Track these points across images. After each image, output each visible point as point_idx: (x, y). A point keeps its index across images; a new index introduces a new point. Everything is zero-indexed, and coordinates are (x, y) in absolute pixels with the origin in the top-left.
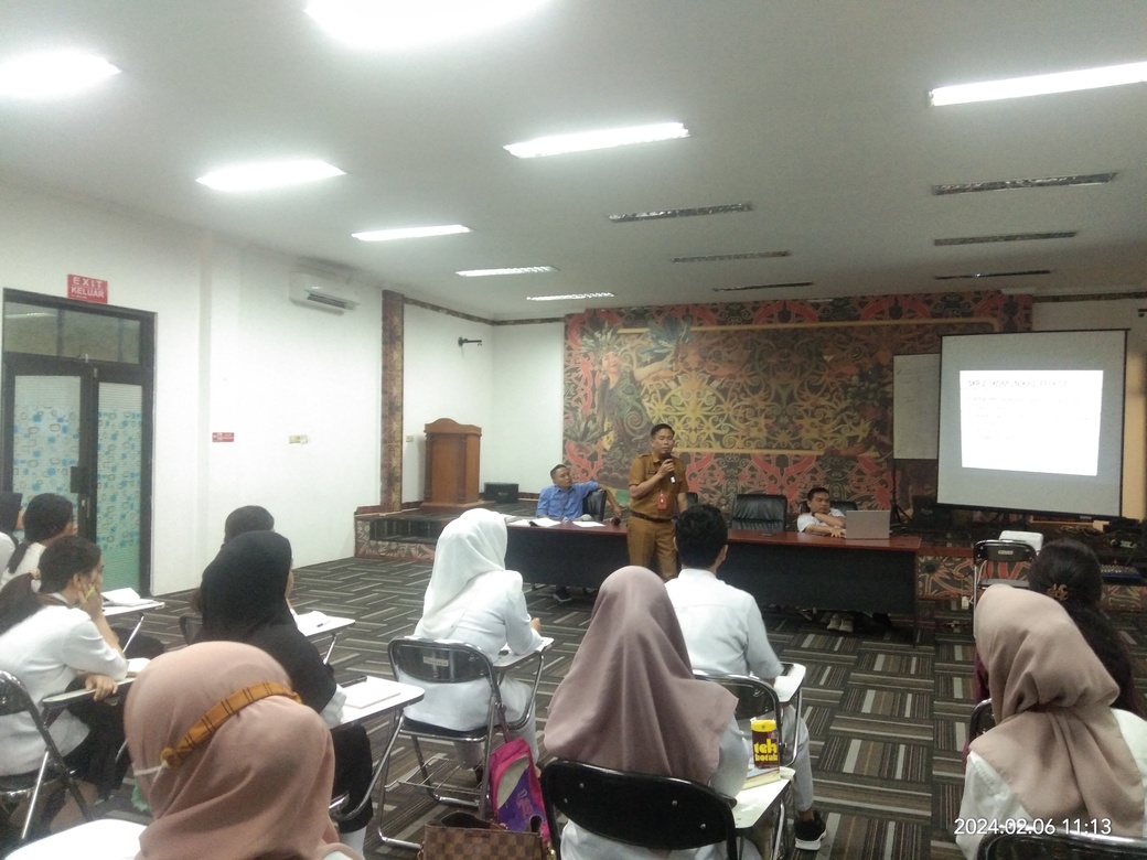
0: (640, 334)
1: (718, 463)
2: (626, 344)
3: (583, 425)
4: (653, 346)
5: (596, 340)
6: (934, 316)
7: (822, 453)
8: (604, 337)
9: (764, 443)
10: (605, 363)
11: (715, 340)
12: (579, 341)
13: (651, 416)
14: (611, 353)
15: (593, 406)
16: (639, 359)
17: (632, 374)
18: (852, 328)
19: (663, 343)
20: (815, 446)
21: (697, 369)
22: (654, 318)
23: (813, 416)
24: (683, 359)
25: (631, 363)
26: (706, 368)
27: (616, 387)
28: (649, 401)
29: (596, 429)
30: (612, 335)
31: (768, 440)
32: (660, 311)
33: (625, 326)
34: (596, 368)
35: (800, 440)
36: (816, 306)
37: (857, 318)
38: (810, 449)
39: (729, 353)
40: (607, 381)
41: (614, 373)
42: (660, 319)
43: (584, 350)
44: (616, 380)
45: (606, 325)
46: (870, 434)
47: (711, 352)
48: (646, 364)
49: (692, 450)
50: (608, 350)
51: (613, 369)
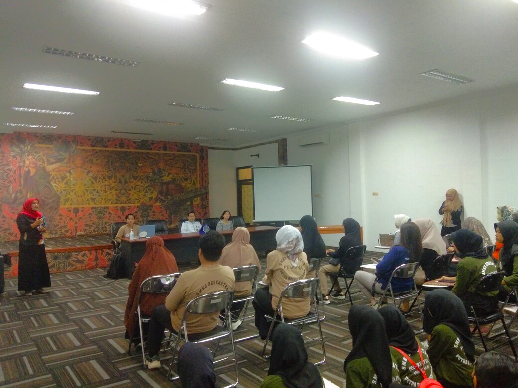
0: (48, 148)
1: (93, 212)
2: (40, 152)
3: (14, 196)
4: (56, 154)
5: (21, 149)
6: (178, 151)
7: (139, 205)
8: (26, 148)
9: (115, 202)
10: (27, 162)
11: (89, 154)
12: (10, 149)
13: (56, 190)
14: (31, 157)
15: (20, 185)
16: (48, 161)
17: (44, 168)
18: (149, 153)
19: (62, 153)
20: (136, 202)
21: (81, 167)
22: (56, 140)
23: (135, 189)
24: (73, 162)
25: (44, 162)
26: (85, 167)
27: (35, 174)
28: (55, 182)
29: (22, 198)
30: (31, 147)
31: (116, 200)
32: (60, 137)
33: (39, 143)
34: (22, 164)
35: (130, 200)
36: (135, 142)
37: (151, 149)
38: (134, 203)
39: (97, 160)
40: (29, 172)
41: (33, 167)
42: (60, 141)
43: (13, 154)
44: (34, 172)
45: (27, 141)
46: (157, 196)
47: (88, 159)
48: (52, 163)
49: (80, 207)
50: (29, 155)
51: (32, 165)
